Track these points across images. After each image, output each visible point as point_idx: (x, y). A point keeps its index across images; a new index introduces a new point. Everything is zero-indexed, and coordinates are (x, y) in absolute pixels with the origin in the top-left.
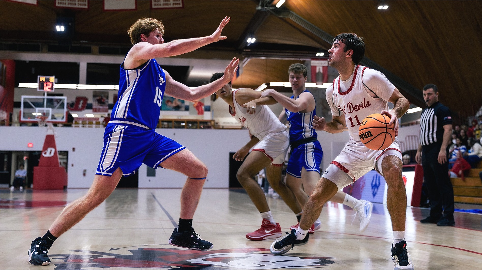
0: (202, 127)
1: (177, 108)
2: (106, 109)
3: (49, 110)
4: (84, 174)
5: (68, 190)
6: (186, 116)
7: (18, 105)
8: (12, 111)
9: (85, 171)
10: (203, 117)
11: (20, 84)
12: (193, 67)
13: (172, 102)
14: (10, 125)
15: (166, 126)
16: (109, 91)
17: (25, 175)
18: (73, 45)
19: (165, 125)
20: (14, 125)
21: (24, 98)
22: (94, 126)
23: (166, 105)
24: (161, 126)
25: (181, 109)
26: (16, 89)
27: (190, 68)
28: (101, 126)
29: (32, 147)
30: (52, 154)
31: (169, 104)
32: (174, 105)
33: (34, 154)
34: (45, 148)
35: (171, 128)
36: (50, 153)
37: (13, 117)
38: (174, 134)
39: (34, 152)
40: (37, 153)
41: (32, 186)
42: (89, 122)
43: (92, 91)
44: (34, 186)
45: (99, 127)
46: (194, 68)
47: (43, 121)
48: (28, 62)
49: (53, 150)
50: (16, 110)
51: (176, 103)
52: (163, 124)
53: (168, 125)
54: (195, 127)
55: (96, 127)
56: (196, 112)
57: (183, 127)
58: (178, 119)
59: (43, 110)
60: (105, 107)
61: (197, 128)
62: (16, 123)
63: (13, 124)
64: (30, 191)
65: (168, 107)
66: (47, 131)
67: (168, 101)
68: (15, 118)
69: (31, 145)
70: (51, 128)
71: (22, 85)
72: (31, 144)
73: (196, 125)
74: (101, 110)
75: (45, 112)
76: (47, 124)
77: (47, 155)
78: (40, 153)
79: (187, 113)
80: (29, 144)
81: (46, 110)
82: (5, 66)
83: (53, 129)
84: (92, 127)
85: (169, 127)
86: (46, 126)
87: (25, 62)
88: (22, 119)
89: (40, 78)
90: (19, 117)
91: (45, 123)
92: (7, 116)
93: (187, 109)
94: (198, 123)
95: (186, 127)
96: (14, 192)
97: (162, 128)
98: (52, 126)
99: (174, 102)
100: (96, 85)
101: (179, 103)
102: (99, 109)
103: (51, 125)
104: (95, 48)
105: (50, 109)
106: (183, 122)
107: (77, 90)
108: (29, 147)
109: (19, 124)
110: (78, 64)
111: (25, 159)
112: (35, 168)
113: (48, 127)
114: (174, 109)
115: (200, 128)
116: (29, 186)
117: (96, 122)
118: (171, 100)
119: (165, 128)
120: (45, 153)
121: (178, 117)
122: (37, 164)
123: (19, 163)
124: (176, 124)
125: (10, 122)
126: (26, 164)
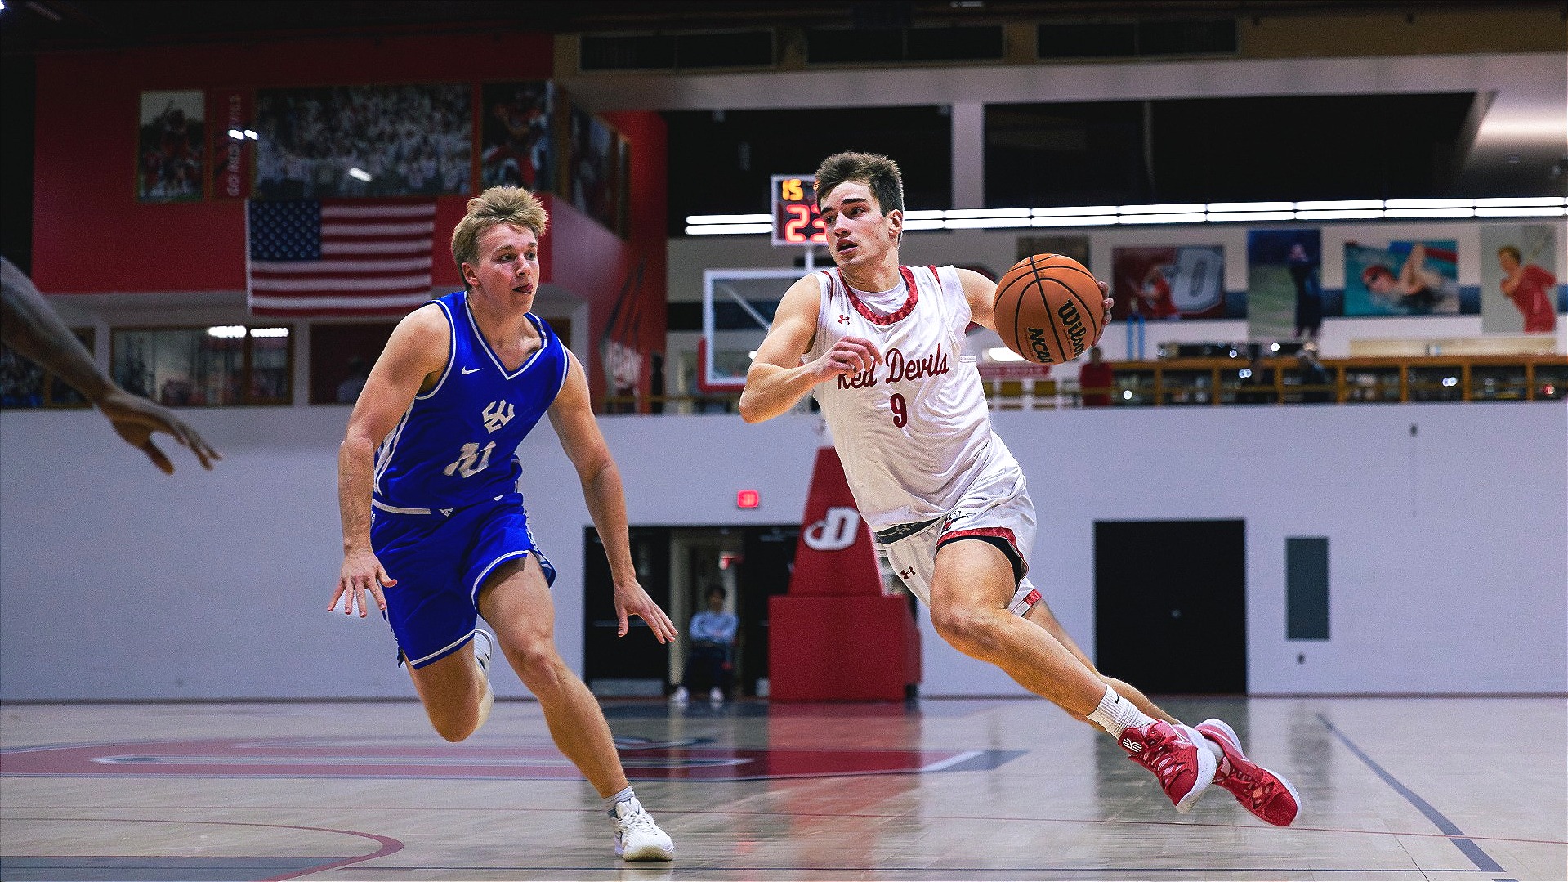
0: (1551, 391)
1: (1422, 303)
5: (924, 705)
6: (1467, 341)
7: (688, 316)
8: (662, 344)
10: (1553, 342)
11: (690, 219)
12: (1492, 96)
13: (1394, 276)
14: (657, 409)
15: (1370, 394)
16: (1093, 234)
17: (728, 633)
18: (918, 25)
19: (1364, 389)
20: (675, 412)
21: (716, 282)
22: (1028, 401)
23: (1368, 288)
24: (1347, 393)
25: (1442, 307)
26: (673, 246)
27: (1480, 101)
28: (1059, 400)
29: (756, 508)
30: (849, 537)
31: (1383, 283)
32: (1404, 288)
33: (766, 538)
34: (816, 512)
35: (1395, 400)
36: (839, 534)
37: (667, 370)
38: (1414, 430)
39: (766, 529)
40: (778, 537)
41: (764, 687)
42: (1003, 384)
43: (1014, 236)
44: (773, 687)
45: (1053, 406)
46: (1498, 100)
48: (720, 117)
49: (852, 517)
50: (678, 343)
51: (1412, 280)
52: (1352, 385)
53: (1378, 387)
54: (1513, 393)
55: (1037, 407)
56: (1518, 317)
57: (1455, 396)
58: (1428, 357)
61: (1522, 398)
62: (680, 398)
63: (669, 405)
64: (757, 710)
65: (1376, 300)
66: (822, 431)
67: (1377, 272)
68: (677, 381)
69: (749, 501)
71: (700, 225)
72: (749, 493)
73: (1517, 381)
77: (827, 542)
78: (791, 535)
79: (1470, 325)
80: (741, 496)
82: (622, 140)
84: (1018, 407)
85: (1382, 398)
87: (709, 114)
88: (712, 379)
89: (780, 184)
90: (696, 371)
92: (643, 371)
93: (1470, 305)
94: (1530, 372)
95: (1467, 394)
96: (689, 713)
97: (1351, 400)
99: (1405, 275)
100: (1031, 208)
101: (1430, 278)
104: (1021, 33)
106: (1452, 369)
107: (947, 236)
108: (741, 506)
109: (689, 404)
110: (944, 112)
111: (723, 564)
112: (775, 600)
114: (1404, 310)
115: (1542, 397)
116: (751, 690)
117: (1037, 384)
118: (1390, 263)
119: (1362, 400)
120: (818, 534)
121: (1428, 349)
122: (782, 584)
123: (703, 584)
124: (1422, 383)
125: (657, 399)
126: (730, 586)
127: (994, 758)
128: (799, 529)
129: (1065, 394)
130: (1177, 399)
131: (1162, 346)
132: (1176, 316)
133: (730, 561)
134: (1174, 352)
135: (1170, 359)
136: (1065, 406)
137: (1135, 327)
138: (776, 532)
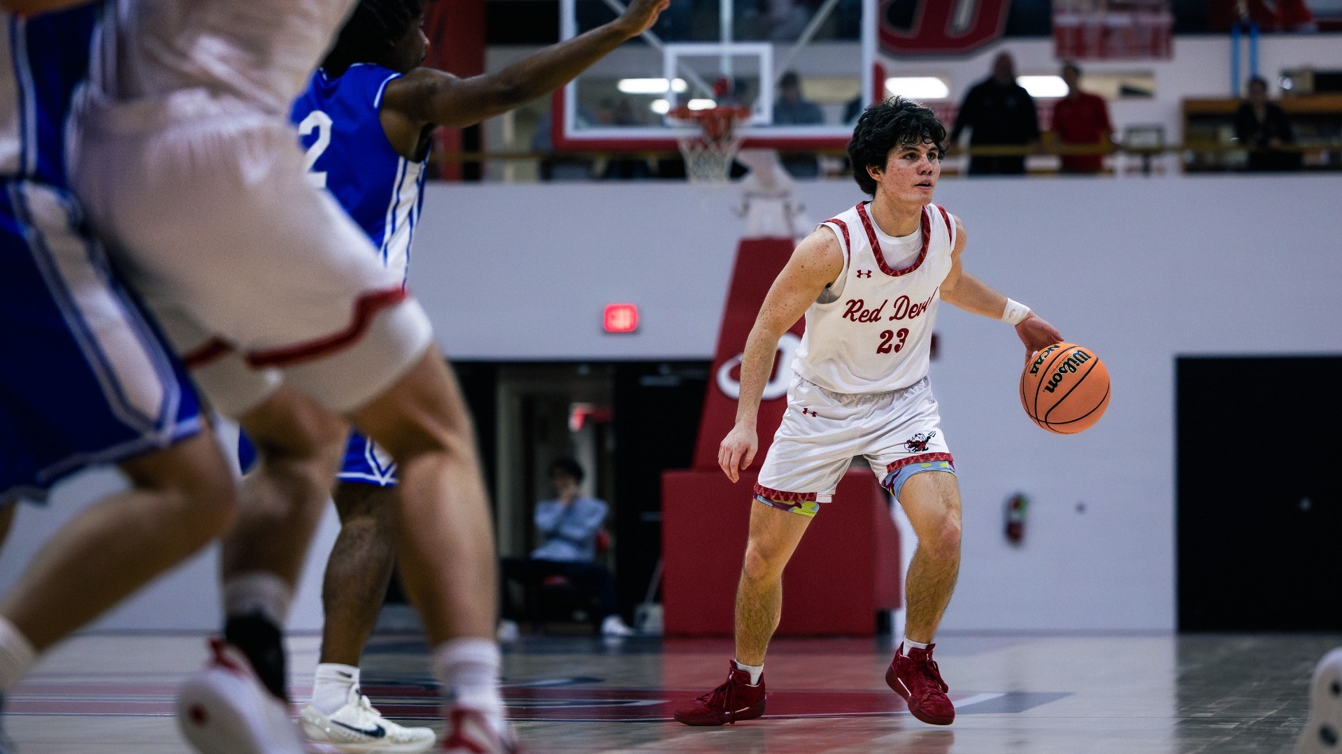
2: (1156, 31)
3: (755, 59)
4: (1014, 532)
9: (1017, 503)
20: (499, 178)
28: (1120, 162)
29: (633, 331)
30: (786, 379)
33: (649, 381)
34: (733, 338)
36: (773, 374)
39: (650, 366)
40: (670, 380)
44: (667, 618)
47: (717, 138)
49: (792, 347)
59: (716, 59)
60: (1147, 19)
62: (509, 157)
63: (490, 166)
66: (746, 207)
68: (503, 126)
69: (622, 320)
70: (768, 190)
74: (1115, 41)
75: (727, 69)
76: (745, 158)
78: (696, 373)
80: (610, 311)
81: (737, 59)
83: (784, 195)
86: (737, 171)
88: (573, 130)
91: (731, 152)
98: (780, 176)
102: (1106, 32)
103: (768, 166)
105: (764, 51)
108: (609, 331)
109: (531, 166)
111: (575, 422)
112: (671, 478)
113: (749, 182)
123: (544, 456)
125: (471, 157)
126: (586, 459)
127: (1016, 701)
128: (707, 367)
129: (1130, 151)
130: (1309, 159)
131: (1286, 74)
132: (1311, 26)
133: (586, 419)
134: (1307, 84)
135: (1301, 95)
136: (1130, 171)
137: (1244, 43)
138: (665, 370)
